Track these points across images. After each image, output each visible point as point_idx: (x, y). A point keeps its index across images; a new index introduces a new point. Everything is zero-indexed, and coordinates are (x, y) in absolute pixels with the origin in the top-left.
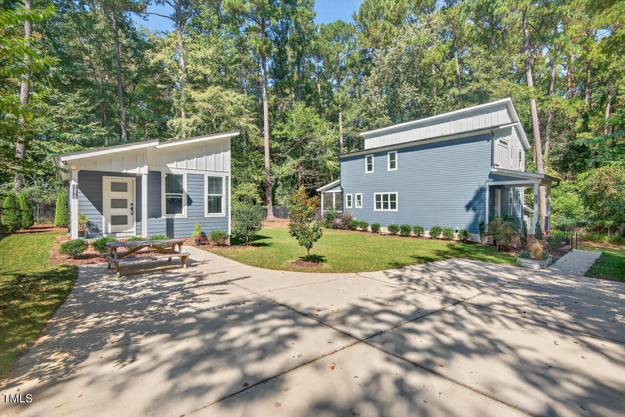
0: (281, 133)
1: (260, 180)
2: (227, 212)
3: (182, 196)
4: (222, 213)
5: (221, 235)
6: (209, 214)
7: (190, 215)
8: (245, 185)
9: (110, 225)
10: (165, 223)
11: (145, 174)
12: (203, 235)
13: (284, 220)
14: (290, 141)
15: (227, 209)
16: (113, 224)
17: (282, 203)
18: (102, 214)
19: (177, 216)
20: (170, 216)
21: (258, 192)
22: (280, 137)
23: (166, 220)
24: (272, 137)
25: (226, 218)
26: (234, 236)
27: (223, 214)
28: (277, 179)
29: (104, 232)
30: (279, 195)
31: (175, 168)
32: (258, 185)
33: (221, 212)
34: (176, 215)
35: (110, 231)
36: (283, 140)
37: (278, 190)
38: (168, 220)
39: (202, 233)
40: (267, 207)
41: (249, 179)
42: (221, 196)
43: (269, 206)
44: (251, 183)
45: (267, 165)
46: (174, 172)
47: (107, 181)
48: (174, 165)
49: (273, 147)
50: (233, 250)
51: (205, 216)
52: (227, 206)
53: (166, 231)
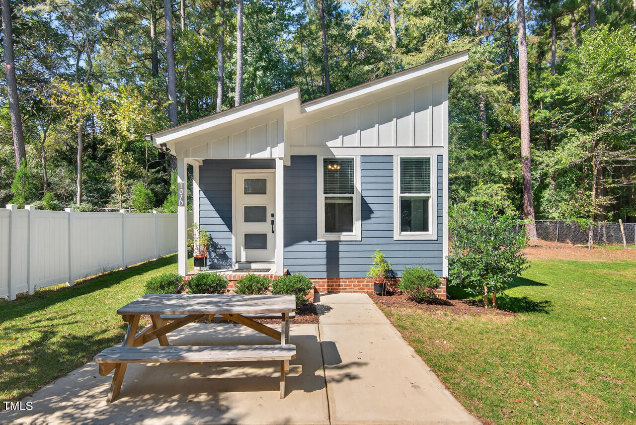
0: (555, 93)
1: (513, 176)
2: (440, 230)
3: (352, 198)
4: (430, 232)
5: (422, 279)
6: (403, 233)
7: (366, 234)
8: (484, 187)
9: (242, 249)
10: (324, 248)
11: (280, 159)
12: (391, 275)
13: (559, 244)
14: (576, 101)
15: (440, 223)
16: (247, 247)
17: (555, 215)
18: (231, 230)
19: (345, 236)
20: (332, 237)
21: (508, 197)
22: (552, 100)
23: (325, 243)
24: (535, 104)
25: (438, 241)
26: (454, 283)
27: (432, 233)
28: (545, 175)
29: (234, 260)
30: (550, 201)
31: (339, 148)
32: (508, 186)
33: (427, 230)
34: (344, 234)
35: (243, 260)
36: (560, 103)
37: (547, 194)
38: (329, 243)
39: (387, 271)
40: (526, 221)
41: (491, 177)
42: (428, 198)
43: (530, 222)
44: (495, 183)
45: (525, 152)
46: (339, 154)
47: (239, 178)
48: (337, 142)
49: (537, 119)
50: (449, 319)
51: (395, 238)
52: (440, 217)
53: (325, 263)
